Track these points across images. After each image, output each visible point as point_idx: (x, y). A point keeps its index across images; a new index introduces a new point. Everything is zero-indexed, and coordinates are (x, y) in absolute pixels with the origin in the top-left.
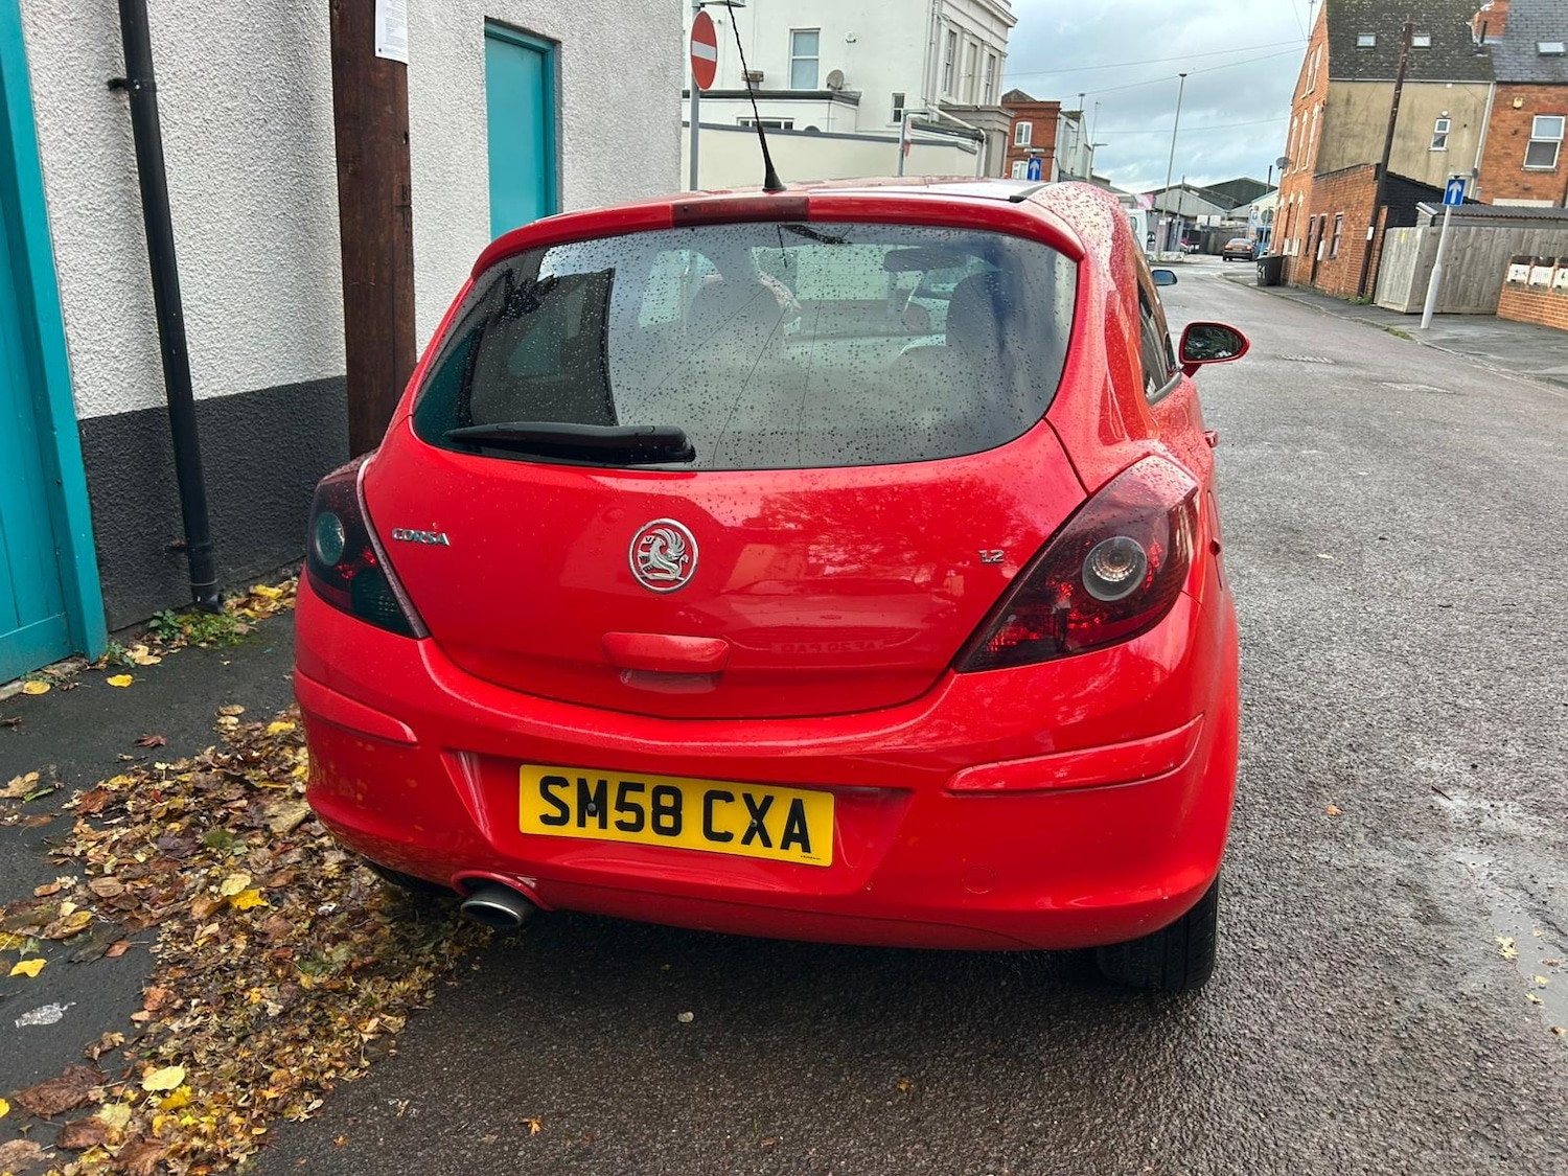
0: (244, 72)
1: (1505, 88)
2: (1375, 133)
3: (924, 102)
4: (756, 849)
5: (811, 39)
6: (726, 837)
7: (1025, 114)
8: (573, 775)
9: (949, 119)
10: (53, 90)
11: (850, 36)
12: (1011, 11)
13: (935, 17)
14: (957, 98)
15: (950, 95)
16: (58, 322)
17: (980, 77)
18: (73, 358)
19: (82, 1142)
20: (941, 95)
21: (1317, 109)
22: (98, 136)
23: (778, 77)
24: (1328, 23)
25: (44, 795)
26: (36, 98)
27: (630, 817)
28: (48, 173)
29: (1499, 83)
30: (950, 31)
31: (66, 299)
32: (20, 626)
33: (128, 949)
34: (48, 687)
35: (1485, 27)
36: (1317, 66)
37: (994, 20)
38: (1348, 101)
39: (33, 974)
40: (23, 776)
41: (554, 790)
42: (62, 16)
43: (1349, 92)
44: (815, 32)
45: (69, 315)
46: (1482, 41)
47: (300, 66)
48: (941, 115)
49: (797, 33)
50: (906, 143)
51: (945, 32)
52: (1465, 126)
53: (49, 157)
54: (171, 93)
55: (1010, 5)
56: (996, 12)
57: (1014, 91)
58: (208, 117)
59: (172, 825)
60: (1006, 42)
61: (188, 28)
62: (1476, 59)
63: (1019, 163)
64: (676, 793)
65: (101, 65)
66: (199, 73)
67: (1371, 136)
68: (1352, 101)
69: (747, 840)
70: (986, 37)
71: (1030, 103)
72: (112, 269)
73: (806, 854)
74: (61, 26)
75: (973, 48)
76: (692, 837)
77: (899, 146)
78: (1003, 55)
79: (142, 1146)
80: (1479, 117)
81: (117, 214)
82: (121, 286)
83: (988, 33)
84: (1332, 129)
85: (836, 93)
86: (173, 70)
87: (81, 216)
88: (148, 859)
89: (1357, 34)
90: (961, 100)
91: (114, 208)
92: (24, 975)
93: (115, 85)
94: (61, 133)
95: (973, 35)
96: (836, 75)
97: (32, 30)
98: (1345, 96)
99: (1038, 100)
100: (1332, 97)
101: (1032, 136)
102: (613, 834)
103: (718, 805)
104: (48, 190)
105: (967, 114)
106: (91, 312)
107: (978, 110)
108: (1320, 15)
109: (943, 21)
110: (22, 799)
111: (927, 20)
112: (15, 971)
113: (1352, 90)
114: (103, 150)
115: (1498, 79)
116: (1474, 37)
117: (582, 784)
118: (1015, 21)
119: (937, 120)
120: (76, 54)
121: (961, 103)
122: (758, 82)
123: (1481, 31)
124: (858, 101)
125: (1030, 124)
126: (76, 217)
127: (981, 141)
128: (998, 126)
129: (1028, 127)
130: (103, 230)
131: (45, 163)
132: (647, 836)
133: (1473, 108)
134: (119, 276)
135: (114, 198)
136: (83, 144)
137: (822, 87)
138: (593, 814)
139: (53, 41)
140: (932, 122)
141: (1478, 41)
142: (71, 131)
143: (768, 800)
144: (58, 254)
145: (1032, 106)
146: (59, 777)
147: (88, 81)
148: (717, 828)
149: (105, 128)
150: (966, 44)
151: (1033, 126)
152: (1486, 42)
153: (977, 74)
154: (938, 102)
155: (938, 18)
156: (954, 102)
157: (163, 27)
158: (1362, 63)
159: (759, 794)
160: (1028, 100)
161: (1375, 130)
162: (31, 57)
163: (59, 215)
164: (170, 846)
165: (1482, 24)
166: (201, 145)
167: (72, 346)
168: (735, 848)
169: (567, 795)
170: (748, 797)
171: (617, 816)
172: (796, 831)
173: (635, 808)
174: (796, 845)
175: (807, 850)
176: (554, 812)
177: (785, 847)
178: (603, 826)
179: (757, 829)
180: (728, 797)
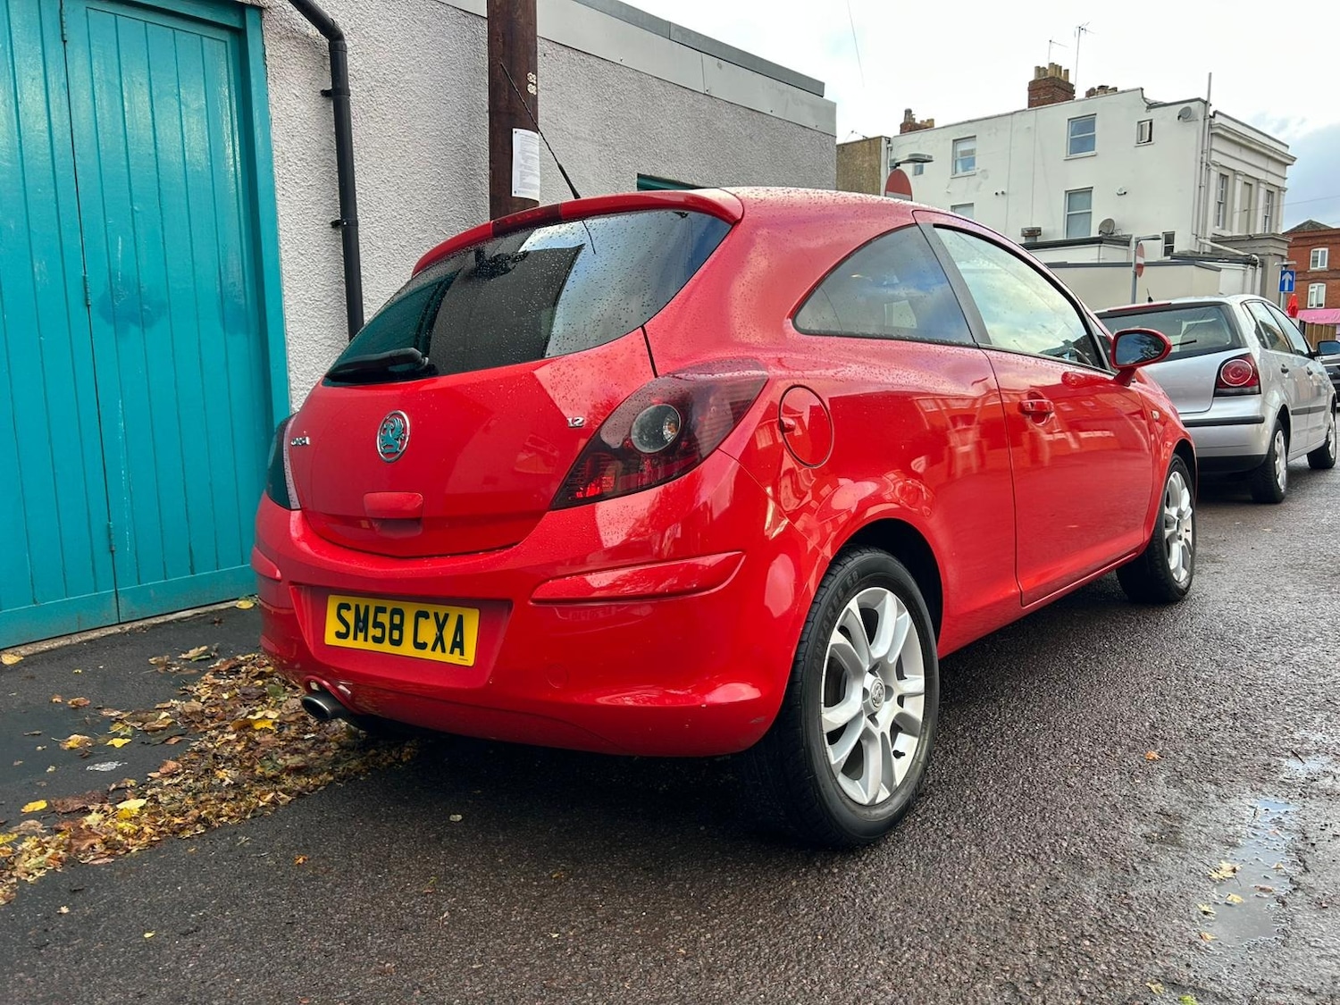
0: (433, 215)
3: (1195, 236)
4: (438, 656)
5: (1087, 196)
6: (423, 646)
7: (1320, 241)
8: (352, 601)
9: (1221, 249)
10: (292, 227)
11: (1120, 190)
12: (1289, 152)
13: (1204, 164)
14: (1231, 230)
15: (1223, 229)
16: (284, 368)
17: (1256, 210)
18: (292, 392)
19: (63, 827)
20: (1213, 229)
22: (322, 255)
23: (1054, 228)
25: (203, 659)
26: (281, 233)
27: (378, 632)
28: (285, 278)
30: (1221, 175)
31: (291, 355)
32: (243, 564)
33: (179, 741)
34: (252, 605)
37: (1270, 161)
39: (118, 746)
40: (199, 648)
41: (344, 612)
42: (302, 184)
44: (1089, 191)
45: (292, 365)
47: (477, 211)
48: (1212, 247)
49: (1071, 194)
50: (1140, 267)
51: (1214, 175)
53: (287, 268)
54: (377, 229)
55: (1288, 147)
56: (1272, 154)
57: (1307, 222)
58: (403, 243)
59: (258, 682)
60: (1285, 179)
61: (393, 189)
63: (1316, 285)
64: (401, 613)
65: (328, 212)
66: (398, 217)
69: (434, 649)
70: (1262, 176)
71: (1325, 230)
72: (325, 338)
73: (462, 657)
74: (302, 190)
75: (1248, 187)
76: (407, 649)
77: (1132, 269)
78: (1281, 190)
79: (89, 833)
81: (331, 304)
82: (330, 349)
83: (1265, 173)
85: (1109, 236)
86: (379, 215)
87: (306, 304)
88: (230, 698)
90: (1236, 231)
91: (330, 299)
92: (113, 745)
93: (335, 224)
94: (296, 253)
95: (1246, 175)
96: (1108, 223)
97: (281, 193)
99: (1334, 227)
101: (1329, 260)
102: (371, 646)
103: (421, 620)
104: (285, 288)
105: (1240, 243)
106: (308, 364)
107: (1251, 238)
109: (1212, 167)
110: (190, 660)
111: (1196, 167)
112: (110, 743)
114: (324, 264)
117: (357, 607)
118: (1294, 159)
119: (1210, 251)
120: (310, 206)
121: (1236, 233)
122: (1036, 236)
124: (1129, 242)
125: (1326, 250)
126: (302, 305)
127: (1255, 265)
128: (1272, 251)
129: (1323, 252)
130: (320, 313)
131: (284, 272)
132: (386, 647)
134: (330, 343)
135: (330, 294)
136: (311, 260)
137: (1095, 234)
138: (361, 631)
139: (295, 198)
140: (1204, 253)
142: (303, 252)
143: (446, 616)
144: (288, 327)
145: (1328, 233)
146: (217, 651)
147: (317, 222)
148: (420, 640)
149: (327, 251)
150: (1239, 185)
151: (1329, 251)
153: (1253, 207)
154: (1209, 235)
155: (1207, 166)
156: (1227, 233)
157: (373, 188)
159: (442, 612)
160: (1322, 228)
162: (279, 208)
163: (291, 303)
164: (247, 693)
166: (397, 261)
167: (292, 385)
168: (427, 654)
169: (350, 616)
170: (436, 615)
171: (373, 632)
172: (458, 640)
173: (381, 626)
174: (457, 651)
175: (462, 654)
176: (343, 630)
177: (452, 652)
178: (366, 639)
179: (440, 639)
180: (426, 616)
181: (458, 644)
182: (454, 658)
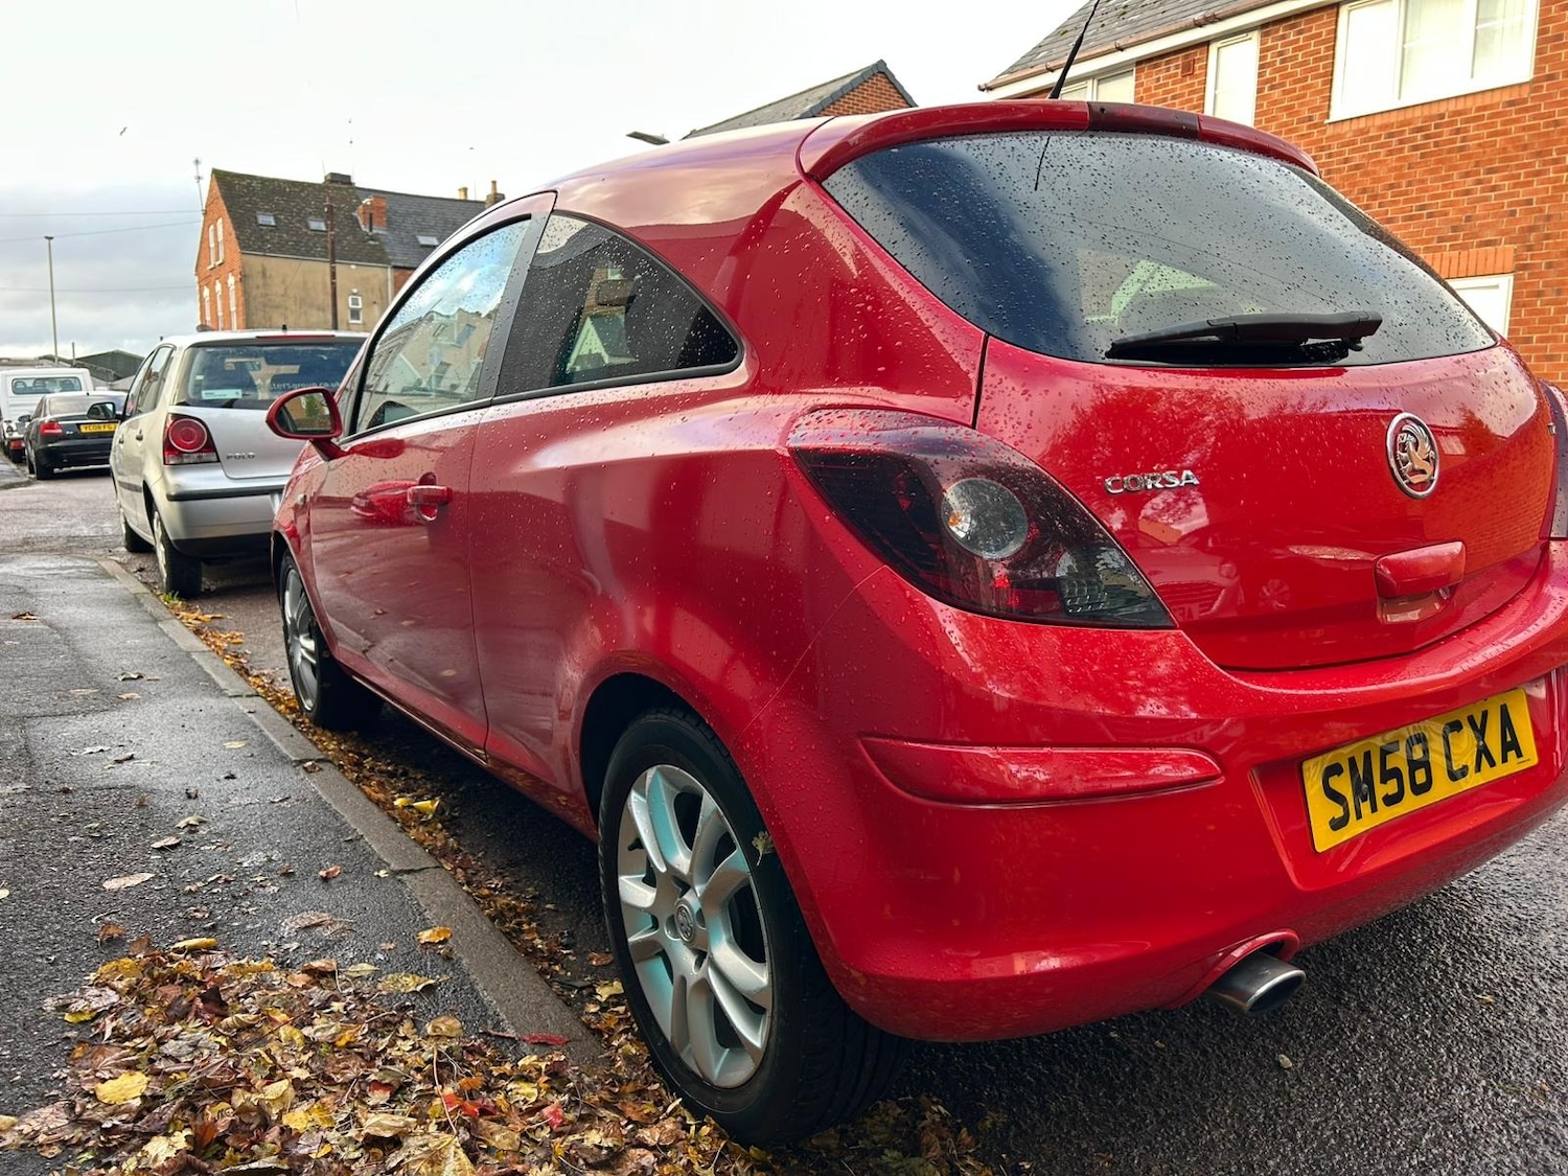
1: (400, 271)
2: (296, 305)
4: (1489, 774)
6: (1464, 771)
8: (1341, 756)
21: (231, 280)
24: (223, 199)
27: (1391, 787)
29: (395, 267)
35: (371, 218)
36: (220, 239)
38: (264, 274)
41: (1333, 783)
43: (263, 266)
46: (371, 230)
52: (375, 303)
62: (370, 245)
64: (1422, 739)
67: (293, 308)
68: (268, 274)
69: (1478, 768)
73: (1521, 759)
76: (1442, 789)
80: (384, 295)
84: (255, 299)
89: (255, 212)
98: (260, 269)
100: (247, 270)
102: (1386, 814)
103: (1452, 736)
108: (210, 191)
113: (265, 263)
115: (393, 264)
116: (362, 226)
117: (1351, 762)
123: (368, 221)
132: (1411, 803)
133: (377, 287)
138: (1365, 799)
141: (368, 230)
143: (1485, 715)
148: (1456, 764)
152: (375, 231)
158: (268, 241)
159: (1477, 712)
161: (295, 301)
165: (368, 216)
168: (1473, 781)
169: (1342, 784)
170: (1471, 720)
171: (1381, 790)
172: (1509, 739)
173: (1396, 773)
174: (1512, 754)
175: (1519, 755)
176: (1339, 812)
177: (1505, 760)
178: (1374, 809)
179: (1483, 752)
180: (1456, 726)
181: (1511, 745)
182: (1514, 765)
